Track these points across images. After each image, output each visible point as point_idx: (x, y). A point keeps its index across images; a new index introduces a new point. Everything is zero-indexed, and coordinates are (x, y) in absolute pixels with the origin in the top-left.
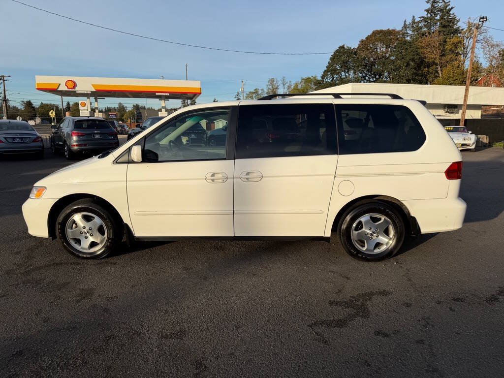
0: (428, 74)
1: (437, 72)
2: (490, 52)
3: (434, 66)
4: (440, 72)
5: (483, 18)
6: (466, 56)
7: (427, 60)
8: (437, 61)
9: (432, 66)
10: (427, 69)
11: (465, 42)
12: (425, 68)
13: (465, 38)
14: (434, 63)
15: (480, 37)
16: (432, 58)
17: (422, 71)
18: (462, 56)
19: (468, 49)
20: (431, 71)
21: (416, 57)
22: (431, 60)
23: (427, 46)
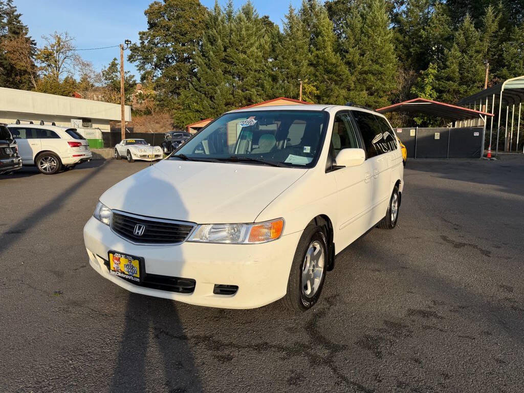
0: (21, 83)
1: (31, 82)
2: (82, 69)
3: (27, 76)
4: (34, 82)
5: (128, 41)
6: (59, 70)
7: (18, 67)
8: (29, 70)
9: (24, 75)
10: (18, 77)
11: (55, 55)
12: (16, 75)
13: (55, 52)
14: (26, 72)
15: (69, 53)
16: (23, 66)
17: (14, 79)
18: (55, 68)
19: (60, 63)
20: (24, 80)
21: (5, 62)
22: (22, 69)
23: (14, 51)
